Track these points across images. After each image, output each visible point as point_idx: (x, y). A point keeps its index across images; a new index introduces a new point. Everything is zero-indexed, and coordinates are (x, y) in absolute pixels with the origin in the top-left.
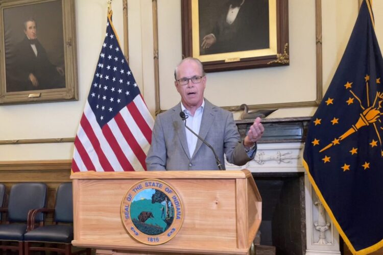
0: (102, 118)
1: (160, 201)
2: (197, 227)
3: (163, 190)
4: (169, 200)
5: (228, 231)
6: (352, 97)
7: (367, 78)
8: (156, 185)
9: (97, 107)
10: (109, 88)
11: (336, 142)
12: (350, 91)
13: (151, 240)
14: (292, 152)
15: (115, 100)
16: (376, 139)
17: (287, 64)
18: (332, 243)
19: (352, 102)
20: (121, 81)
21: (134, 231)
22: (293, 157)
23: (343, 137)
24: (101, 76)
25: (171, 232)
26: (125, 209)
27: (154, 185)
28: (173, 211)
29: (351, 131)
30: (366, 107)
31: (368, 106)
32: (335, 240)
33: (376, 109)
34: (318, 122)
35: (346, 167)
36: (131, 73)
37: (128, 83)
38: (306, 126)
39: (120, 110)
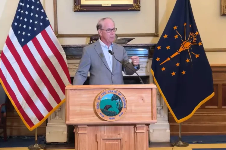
0: (23, 40)
1: (116, 100)
2: (133, 111)
3: (117, 94)
4: (120, 99)
5: (147, 112)
6: (177, 34)
7: (185, 24)
8: (113, 92)
9: (19, 32)
10: (28, 20)
11: (169, 59)
12: (176, 31)
13: (111, 119)
14: (142, 64)
15: (33, 28)
16: (189, 58)
17: (139, 10)
18: (164, 116)
19: (177, 37)
20: (37, 16)
21: (102, 115)
22: (143, 67)
23: (173, 56)
24: (22, 12)
25: (121, 114)
26: (97, 104)
27: (112, 91)
28: (122, 105)
29: (176, 54)
30: (184, 41)
31: (185, 40)
32: (165, 114)
33: (190, 42)
34: (159, 48)
35: (174, 74)
36: (44, 11)
37: (42, 17)
38: (151, 49)
39: (36, 35)
